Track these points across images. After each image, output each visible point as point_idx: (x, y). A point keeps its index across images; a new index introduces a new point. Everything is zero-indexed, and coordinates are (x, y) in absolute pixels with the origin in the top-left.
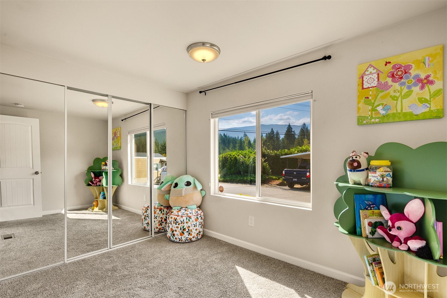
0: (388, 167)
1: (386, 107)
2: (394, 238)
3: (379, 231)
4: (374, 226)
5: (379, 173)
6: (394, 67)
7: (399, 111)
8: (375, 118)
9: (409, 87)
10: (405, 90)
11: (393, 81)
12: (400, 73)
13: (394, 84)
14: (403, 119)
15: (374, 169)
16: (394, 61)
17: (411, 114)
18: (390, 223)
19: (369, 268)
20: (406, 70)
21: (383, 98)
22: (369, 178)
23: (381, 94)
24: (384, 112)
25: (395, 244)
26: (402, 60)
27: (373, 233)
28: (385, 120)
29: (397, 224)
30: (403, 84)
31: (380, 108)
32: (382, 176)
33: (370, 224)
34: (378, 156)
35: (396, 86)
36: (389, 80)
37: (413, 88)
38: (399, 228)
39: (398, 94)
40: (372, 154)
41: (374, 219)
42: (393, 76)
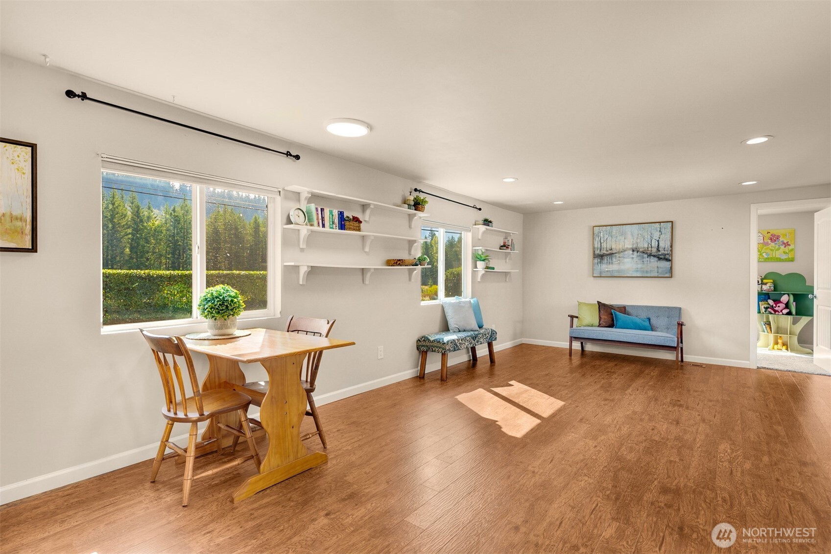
0: (772, 283)
1: (767, 254)
2: (775, 311)
3: (769, 310)
4: (766, 308)
5: (768, 285)
6: (772, 235)
7: (774, 256)
8: (762, 259)
9: (779, 246)
10: (777, 247)
11: (771, 242)
12: (774, 238)
13: (772, 243)
14: (776, 260)
15: (766, 284)
16: (772, 232)
17: (780, 259)
18: (774, 305)
19: (764, 327)
20: (778, 237)
21: (766, 249)
22: (763, 287)
23: (765, 247)
24: (766, 256)
25: (777, 313)
26: (776, 233)
27: (765, 311)
28: (767, 260)
29: (778, 305)
30: (776, 244)
31: (764, 254)
32: (770, 287)
33: (764, 308)
34: (765, 278)
35: (773, 244)
36: (769, 241)
37: (781, 246)
38: (779, 307)
39: (774, 248)
40: (763, 277)
41: (766, 306)
42: (771, 239)
